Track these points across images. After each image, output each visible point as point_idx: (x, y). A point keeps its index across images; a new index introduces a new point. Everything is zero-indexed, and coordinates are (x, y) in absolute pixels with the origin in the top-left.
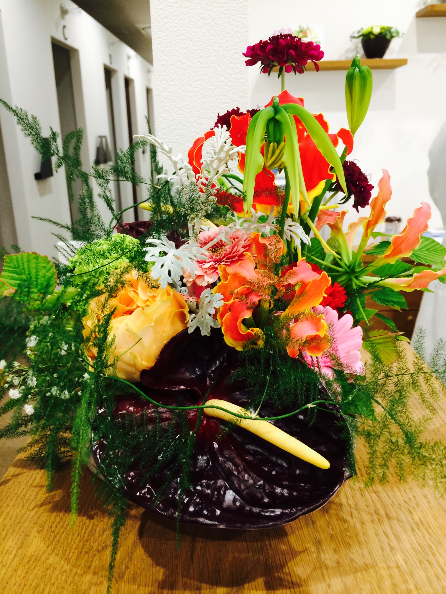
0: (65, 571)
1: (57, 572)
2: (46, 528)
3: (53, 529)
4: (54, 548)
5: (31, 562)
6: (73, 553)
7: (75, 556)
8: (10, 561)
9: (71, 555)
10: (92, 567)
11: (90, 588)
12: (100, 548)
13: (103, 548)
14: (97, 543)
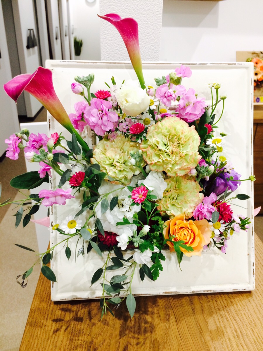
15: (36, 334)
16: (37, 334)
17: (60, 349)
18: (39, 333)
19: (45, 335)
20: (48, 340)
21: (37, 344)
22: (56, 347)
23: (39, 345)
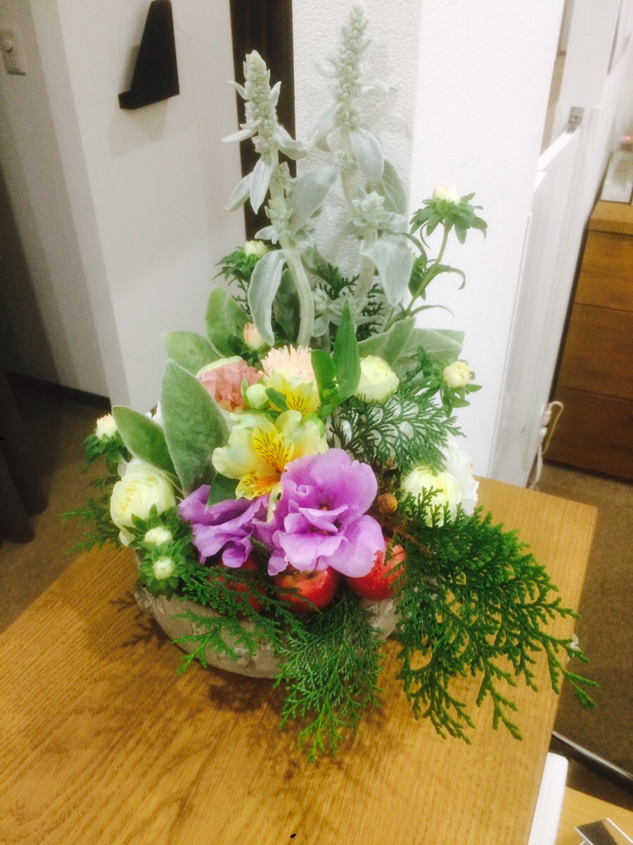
0: (62, 690)
1: (57, 688)
2: (70, 640)
3: (74, 645)
4: (66, 664)
5: (43, 671)
6: (77, 675)
7: (77, 677)
8: (29, 664)
9: (74, 676)
10: (83, 695)
11: (71, 714)
12: (98, 678)
13: (100, 678)
14: (98, 672)
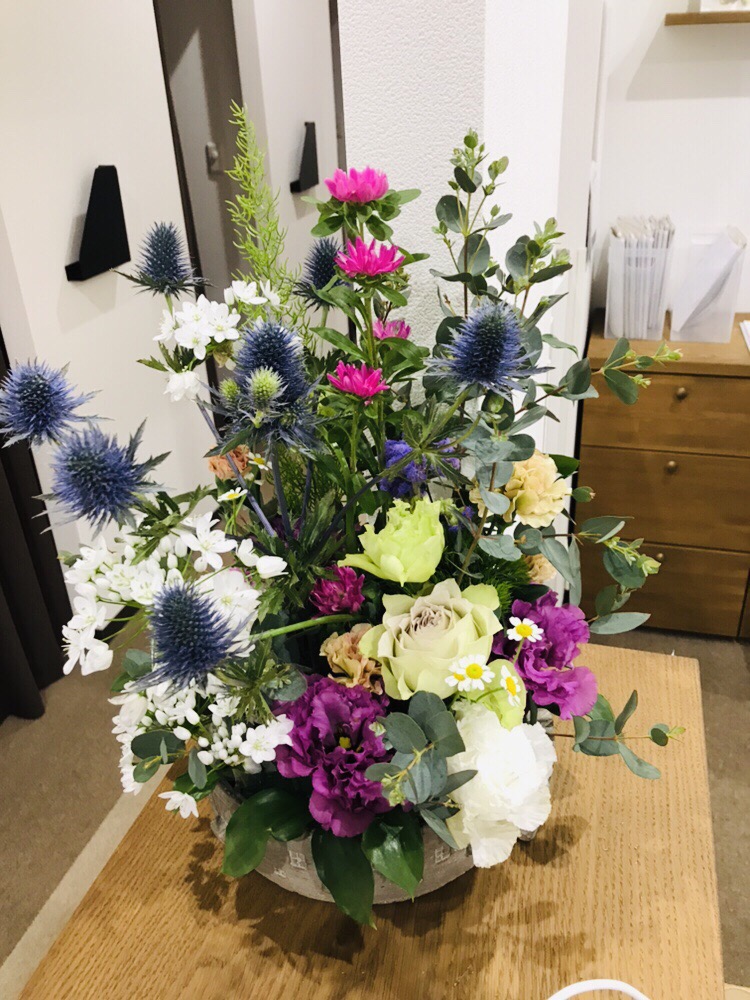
15: (142, 844)
16: (144, 844)
17: (170, 880)
18: (147, 844)
19: (155, 850)
20: (157, 859)
21: (138, 862)
22: (164, 875)
23: (140, 864)
